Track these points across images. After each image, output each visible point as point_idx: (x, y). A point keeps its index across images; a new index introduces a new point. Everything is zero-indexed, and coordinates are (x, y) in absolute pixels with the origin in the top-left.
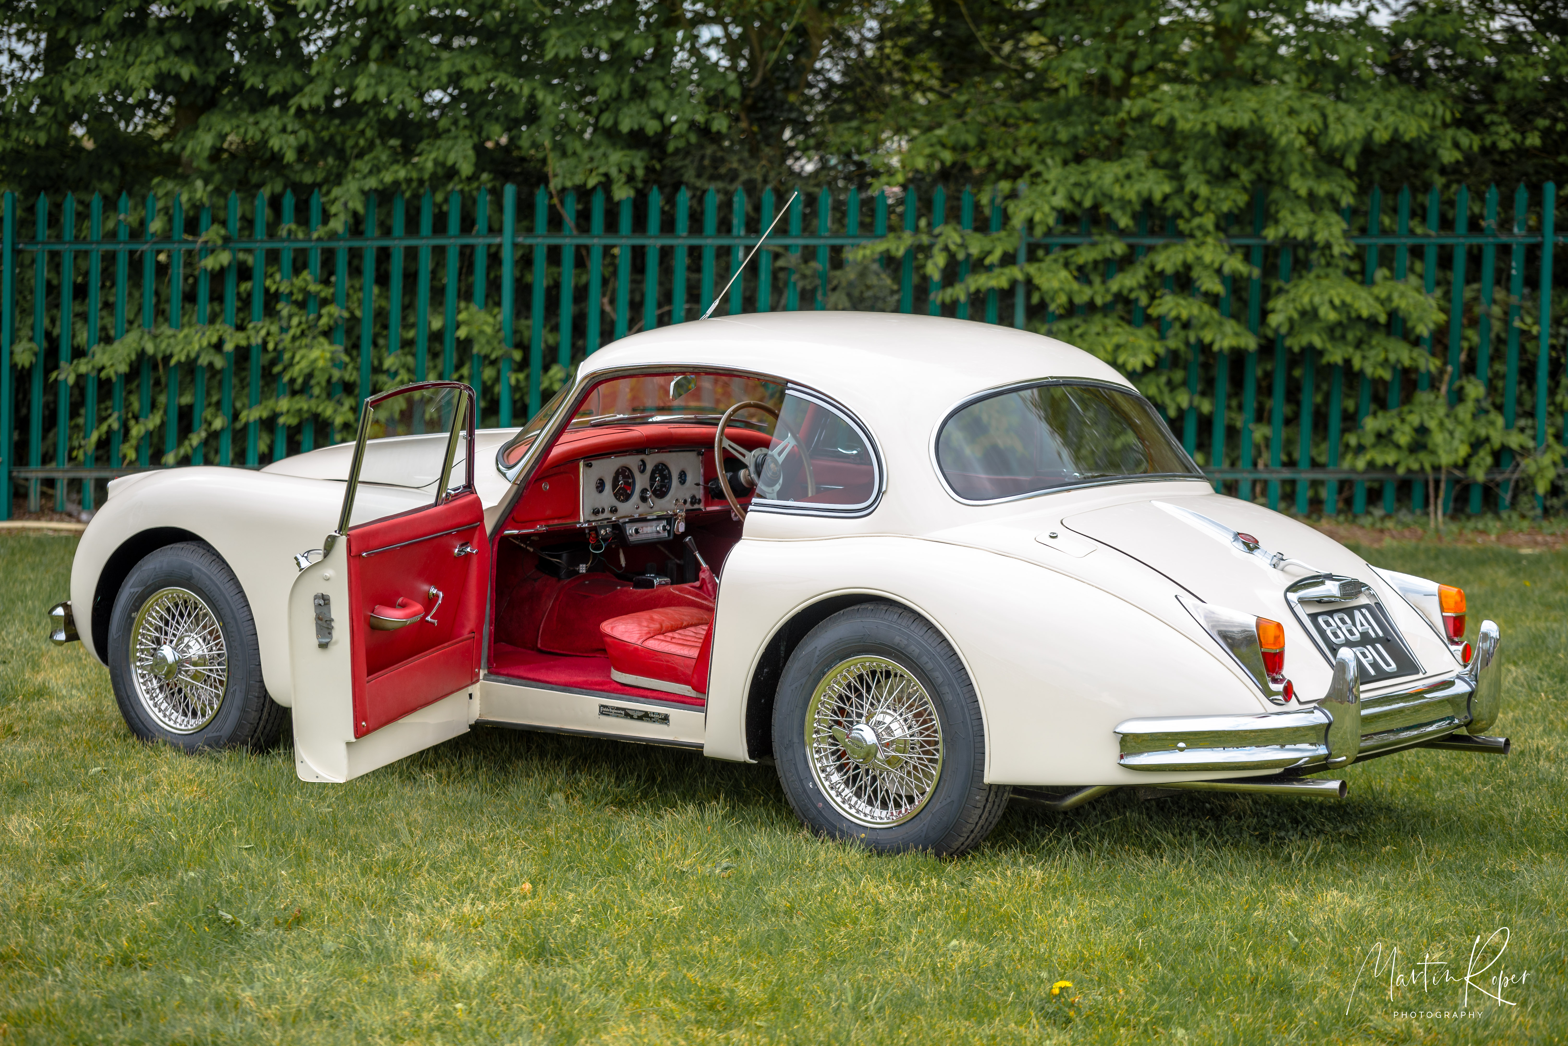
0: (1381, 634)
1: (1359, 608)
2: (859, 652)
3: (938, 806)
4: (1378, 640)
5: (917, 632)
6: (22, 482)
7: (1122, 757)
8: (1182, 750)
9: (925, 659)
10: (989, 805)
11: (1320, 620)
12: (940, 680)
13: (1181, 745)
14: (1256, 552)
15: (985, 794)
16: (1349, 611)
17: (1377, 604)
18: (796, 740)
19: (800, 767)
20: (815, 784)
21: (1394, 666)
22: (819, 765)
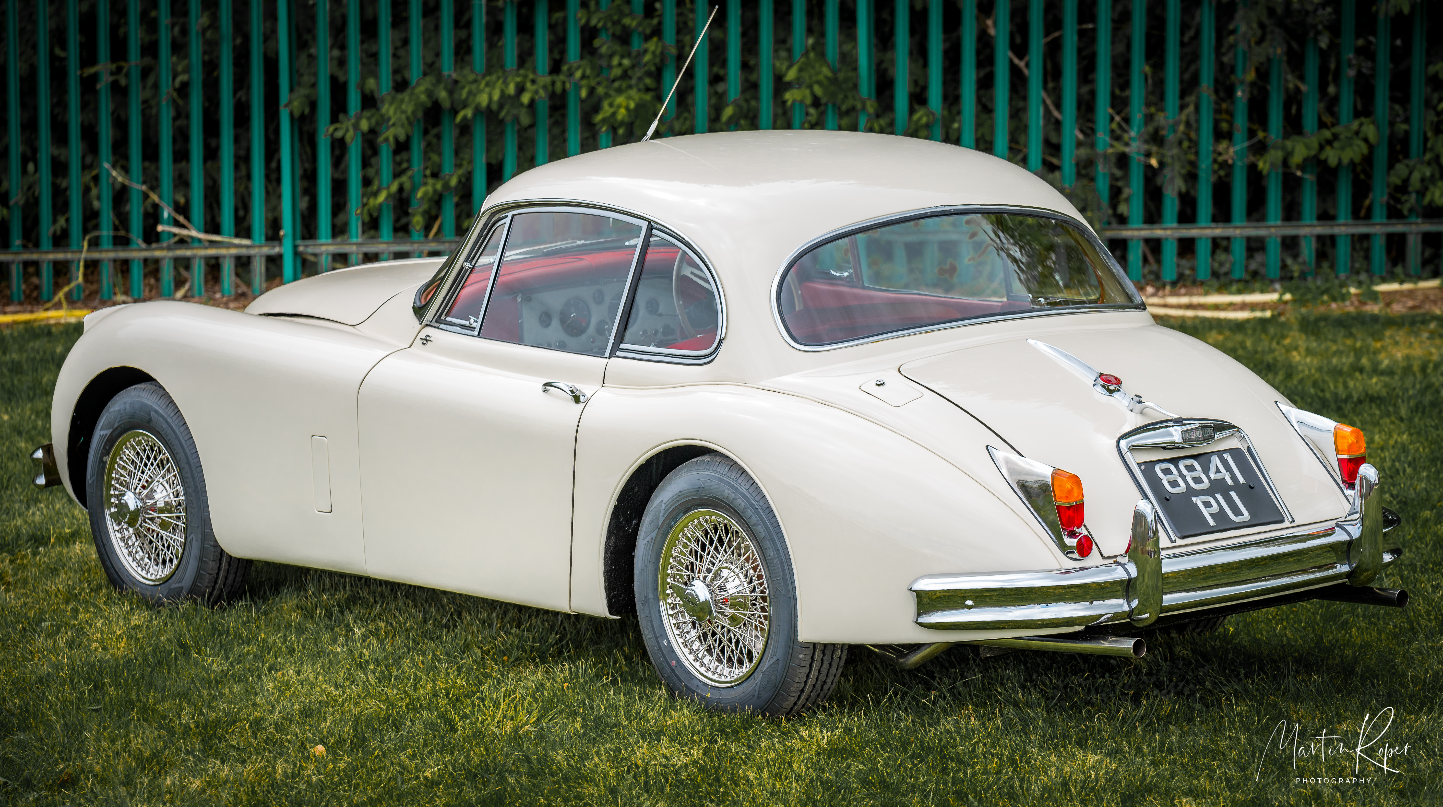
0: (1242, 480)
1: (1220, 453)
2: (698, 506)
3: (767, 665)
4: (1237, 486)
5: (743, 486)
6: (312, 259)
7: (919, 615)
8: (970, 607)
9: (749, 513)
10: (816, 665)
11: (1158, 469)
12: (763, 534)
13: (969, 602)
14: (1116, 395)
15: (809, 652)
16: (1203, 458)
17: (1249, 448)
18: (651, 596)
19: (656, 624)
20: (669, 642)
21: (1246, 515)
22: (673, 621)
